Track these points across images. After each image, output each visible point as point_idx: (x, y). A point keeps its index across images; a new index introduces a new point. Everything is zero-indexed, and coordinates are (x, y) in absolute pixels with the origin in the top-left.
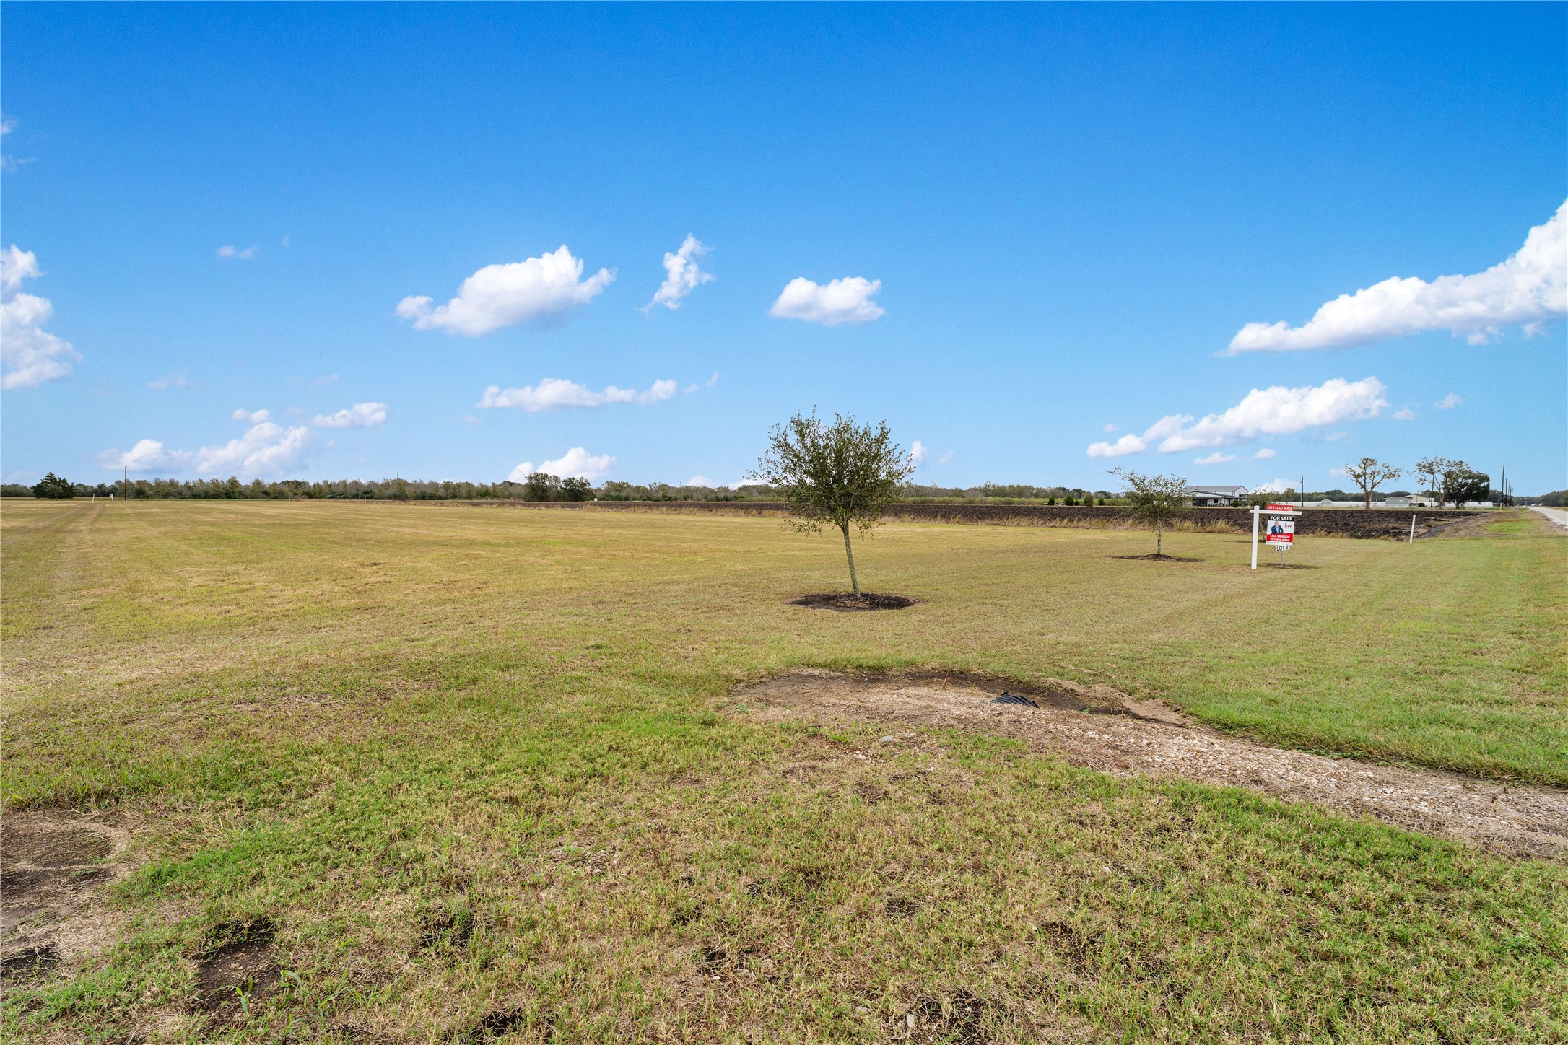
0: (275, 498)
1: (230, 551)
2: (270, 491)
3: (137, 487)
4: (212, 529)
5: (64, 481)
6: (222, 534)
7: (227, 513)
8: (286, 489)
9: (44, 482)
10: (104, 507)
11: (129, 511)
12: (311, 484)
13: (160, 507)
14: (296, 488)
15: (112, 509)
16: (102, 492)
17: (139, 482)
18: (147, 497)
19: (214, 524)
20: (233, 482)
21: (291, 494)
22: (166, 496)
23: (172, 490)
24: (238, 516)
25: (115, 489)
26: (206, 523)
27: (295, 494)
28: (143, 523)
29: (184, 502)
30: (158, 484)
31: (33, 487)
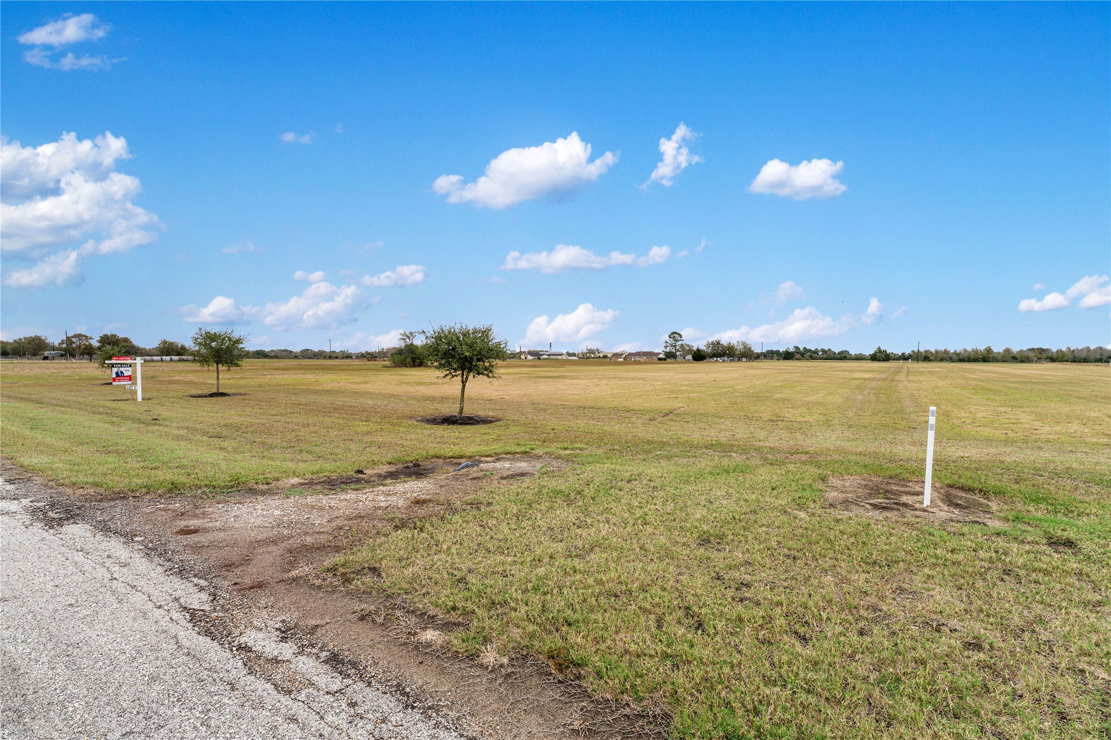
0: (1022, 362)
1: (998, 398)
2: (1018, 356)
3: (924, 354)
4: (980, 383)
5: (885, 351)
6: (988, 387)
7: (986, 372)
8: (1031, 355)
9: (875, 352)
10: (908, 367)
11: (923, 370)
12: (1054, 350)
13: (939, 367)
14: (1040, 354)
15: (913, 368)
16: (904, 358)
17: (926, 351)
18: (930, 361)
19: (979, 380)
20: (989, 350)
21: (1035, 359)
22: (942, 360)
23: (945, 355)
24: (995, 375)
25: (911, 355)
26: (975, 379)
27: (1039, 359)
28: (934, 378)
29: (953, 364)
30: (937, 352)
31: (870, 355)
